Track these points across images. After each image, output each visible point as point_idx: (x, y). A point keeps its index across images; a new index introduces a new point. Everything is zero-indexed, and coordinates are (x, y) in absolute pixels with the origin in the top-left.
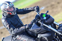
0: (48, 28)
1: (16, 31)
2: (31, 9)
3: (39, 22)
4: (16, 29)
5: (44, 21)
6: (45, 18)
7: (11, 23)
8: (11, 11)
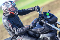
1: (19, 31)
2: (31, 9)
3: (42, 21)
4: (19, 29)
5: (48, 20)
6: (49, 17)
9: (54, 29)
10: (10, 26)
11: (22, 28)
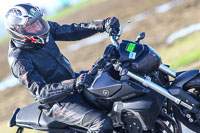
0: (141, 84)
2: (96, 27)
4: (47, 86)
7: (36, 68)
8: (34, 32)
9: (148, 91)
10: (25, 76)
11: (56, 86)
